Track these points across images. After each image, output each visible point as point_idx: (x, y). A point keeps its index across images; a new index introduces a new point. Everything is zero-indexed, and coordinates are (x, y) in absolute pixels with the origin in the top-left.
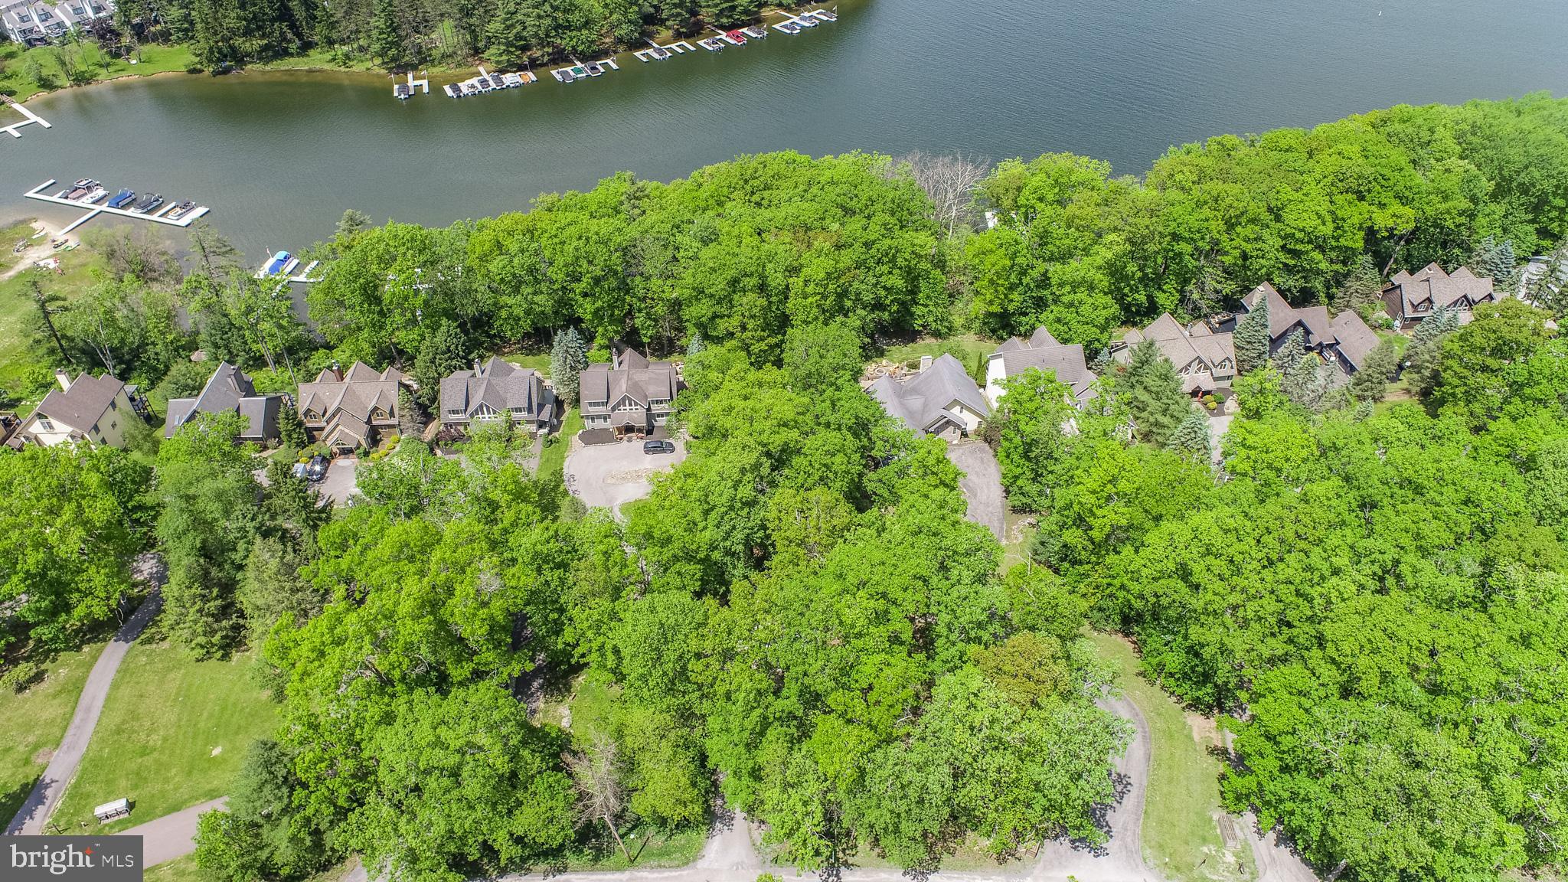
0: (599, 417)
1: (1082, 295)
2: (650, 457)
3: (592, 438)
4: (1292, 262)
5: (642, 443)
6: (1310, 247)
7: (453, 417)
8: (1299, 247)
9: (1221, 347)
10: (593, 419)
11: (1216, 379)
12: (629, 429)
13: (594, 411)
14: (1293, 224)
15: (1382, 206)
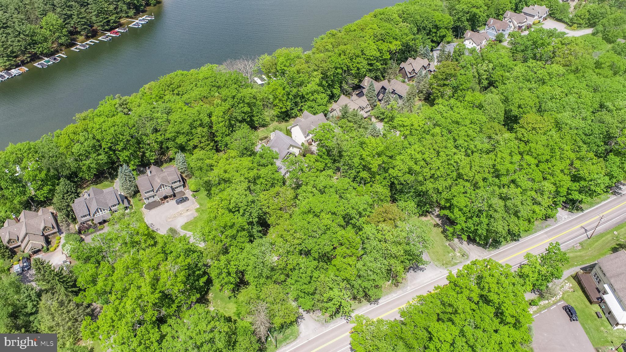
0: (150, 197)
1: (316, 95)
2: (180, 205)
3: (150, 207)
4: (371, 68)
5: (174, 201)
6: (375, 61)
7: (84, 219)
8: (372, 62)
9: (363, 101)
10: (148, 199)
11: (366, 112)
12: (166, 197)
13: (147, 195)
14: (369, 54)
15: (390, 42)
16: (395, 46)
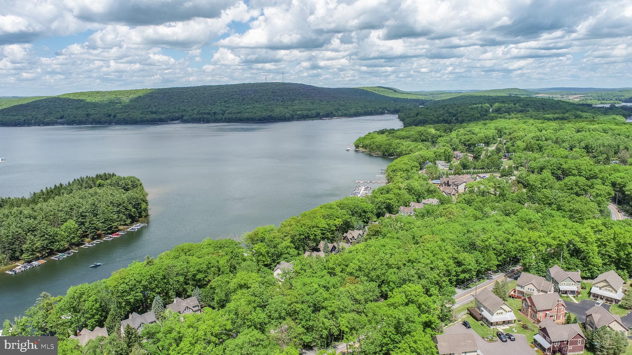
6: (326, 232)
14: (321, 227)
16: (339, 222)
